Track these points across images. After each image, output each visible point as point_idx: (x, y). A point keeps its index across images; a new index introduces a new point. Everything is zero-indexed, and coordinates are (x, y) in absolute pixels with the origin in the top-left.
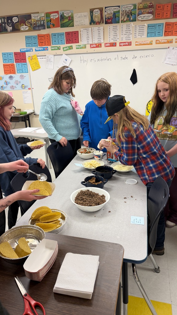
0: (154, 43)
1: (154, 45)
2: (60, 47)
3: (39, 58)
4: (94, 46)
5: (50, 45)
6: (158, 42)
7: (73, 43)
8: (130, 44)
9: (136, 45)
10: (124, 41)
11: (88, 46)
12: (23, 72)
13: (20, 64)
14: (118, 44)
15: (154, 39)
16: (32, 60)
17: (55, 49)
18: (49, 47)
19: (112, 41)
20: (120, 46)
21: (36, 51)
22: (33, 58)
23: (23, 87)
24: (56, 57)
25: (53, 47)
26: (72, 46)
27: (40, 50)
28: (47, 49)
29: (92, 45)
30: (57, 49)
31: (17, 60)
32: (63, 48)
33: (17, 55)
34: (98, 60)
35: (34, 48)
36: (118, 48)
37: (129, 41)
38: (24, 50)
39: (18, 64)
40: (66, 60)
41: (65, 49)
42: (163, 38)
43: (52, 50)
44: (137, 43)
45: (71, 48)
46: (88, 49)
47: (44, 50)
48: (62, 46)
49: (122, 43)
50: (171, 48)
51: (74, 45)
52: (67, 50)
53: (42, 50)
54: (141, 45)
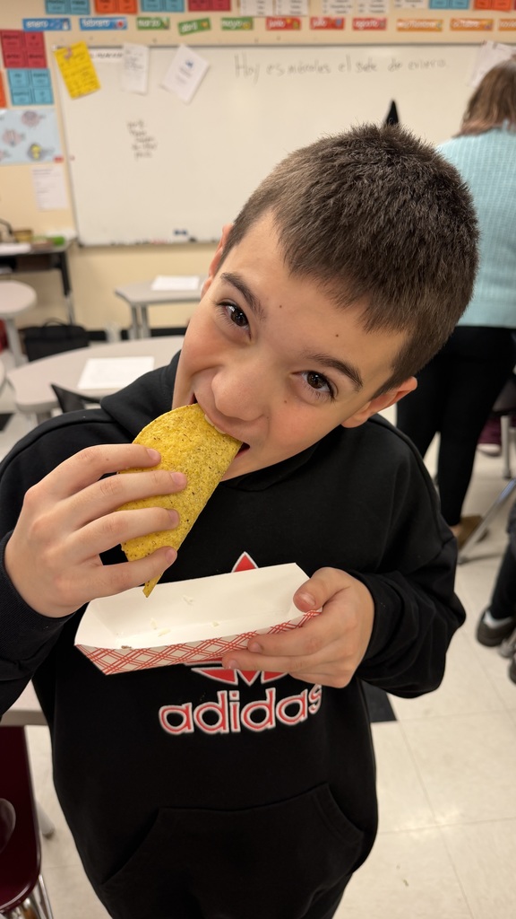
0: (446, 26)
1: (447, 35)
2: (168, 20)
3: (95, 52)
4: (280, 24)
5: (134, 11)
6: (456, 26)
7: (210, 8)
8: (381, 25)
9: (400, 29)
10: (367, 13)
11: (260, 24)
12: (33, 102)
13: (23, 72)
14: (348, 24)
15: (446, 15)
16: (71, 60)
17: (150, 28)
18: (130, 20)
19: (333, 14)
20: (356, 28)
21: (83, 28)
22: (75, 52)
23: (36, 155)
24: (156, 52)
25: (145, 19)
26: (207, 20)
27: (96, 28)
28: (122, 26)
29: (273, 19)
30: (156, 28)
31: (11, 59)
32: (181, 25)
33: (13, 40)
34: (292, 69)
35: (74, 19)
36: (347, 34)
37: (380, 16)
38: (37, 25)
39: (14, 71)
40: (190, 65)
41: (186, 28)
42: (470, 15)
43: (141, 28)
44: (401, 24)
45: (203, 25)
46: (260, 32)
47: (112, 26)
48: (175, 18)
49: (360, 20)
50: (490, 44)
51: (215, 17)
52: (192, 31)
53: (104, 28)
54: (411, 29)
